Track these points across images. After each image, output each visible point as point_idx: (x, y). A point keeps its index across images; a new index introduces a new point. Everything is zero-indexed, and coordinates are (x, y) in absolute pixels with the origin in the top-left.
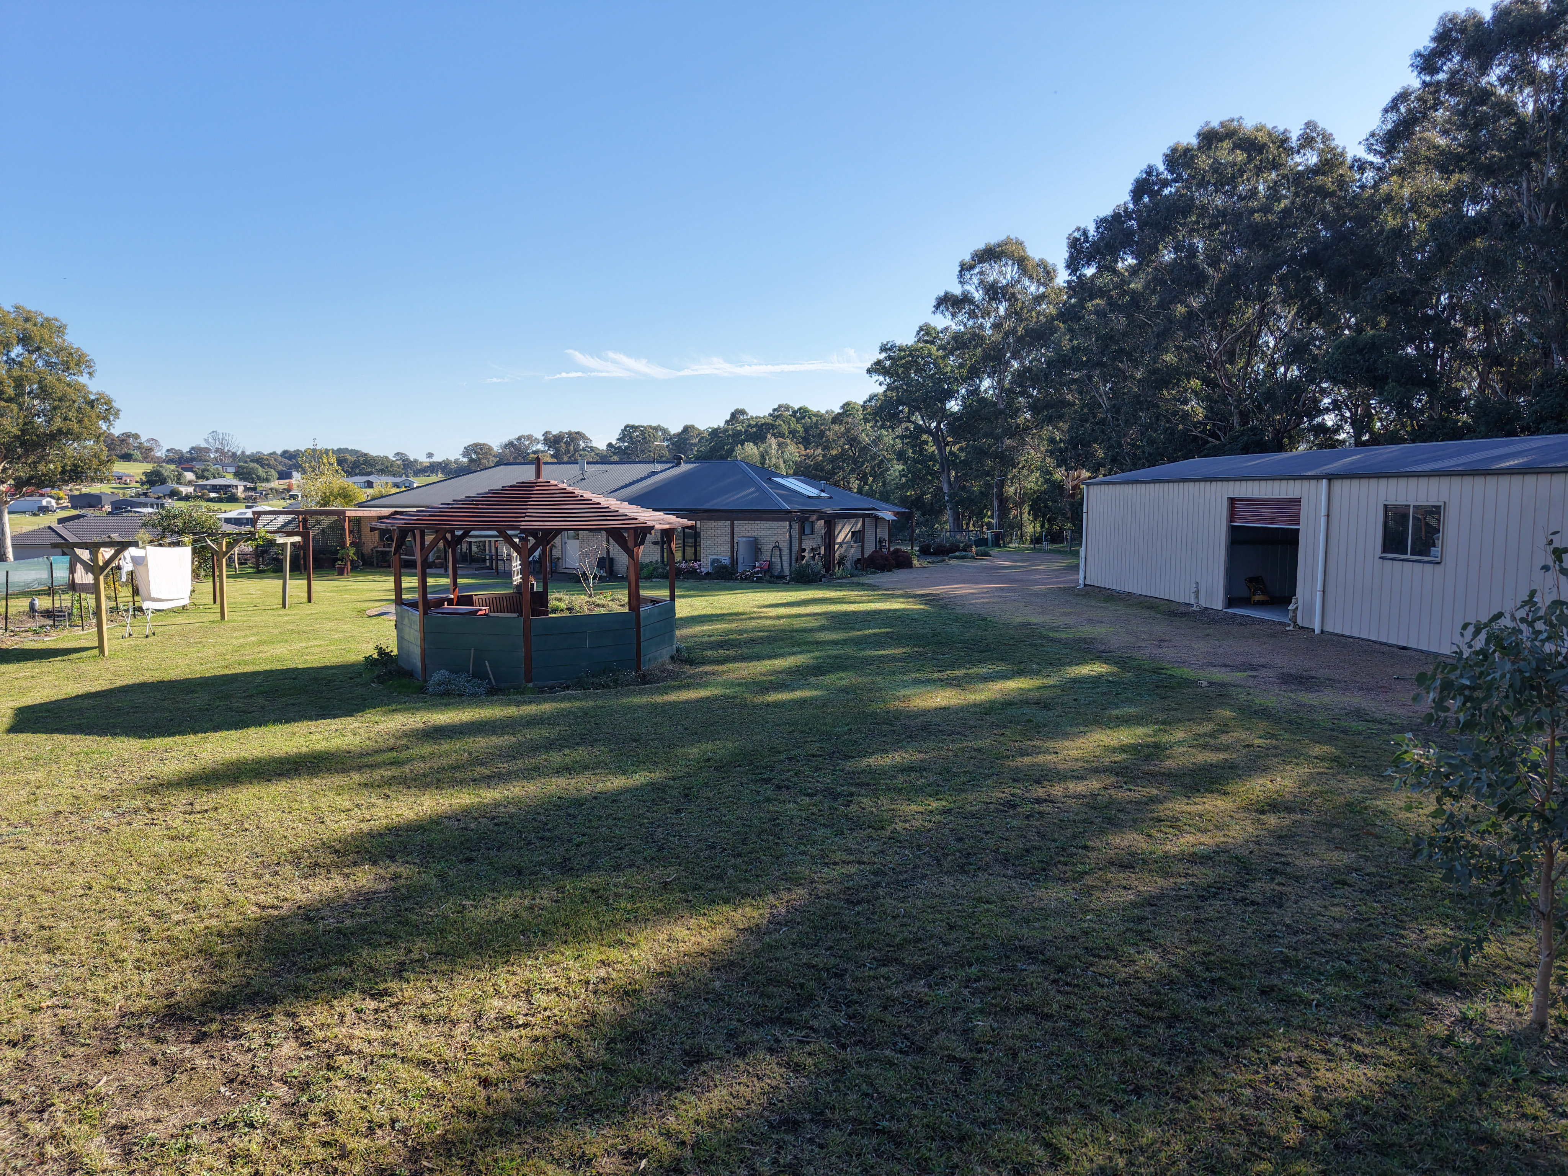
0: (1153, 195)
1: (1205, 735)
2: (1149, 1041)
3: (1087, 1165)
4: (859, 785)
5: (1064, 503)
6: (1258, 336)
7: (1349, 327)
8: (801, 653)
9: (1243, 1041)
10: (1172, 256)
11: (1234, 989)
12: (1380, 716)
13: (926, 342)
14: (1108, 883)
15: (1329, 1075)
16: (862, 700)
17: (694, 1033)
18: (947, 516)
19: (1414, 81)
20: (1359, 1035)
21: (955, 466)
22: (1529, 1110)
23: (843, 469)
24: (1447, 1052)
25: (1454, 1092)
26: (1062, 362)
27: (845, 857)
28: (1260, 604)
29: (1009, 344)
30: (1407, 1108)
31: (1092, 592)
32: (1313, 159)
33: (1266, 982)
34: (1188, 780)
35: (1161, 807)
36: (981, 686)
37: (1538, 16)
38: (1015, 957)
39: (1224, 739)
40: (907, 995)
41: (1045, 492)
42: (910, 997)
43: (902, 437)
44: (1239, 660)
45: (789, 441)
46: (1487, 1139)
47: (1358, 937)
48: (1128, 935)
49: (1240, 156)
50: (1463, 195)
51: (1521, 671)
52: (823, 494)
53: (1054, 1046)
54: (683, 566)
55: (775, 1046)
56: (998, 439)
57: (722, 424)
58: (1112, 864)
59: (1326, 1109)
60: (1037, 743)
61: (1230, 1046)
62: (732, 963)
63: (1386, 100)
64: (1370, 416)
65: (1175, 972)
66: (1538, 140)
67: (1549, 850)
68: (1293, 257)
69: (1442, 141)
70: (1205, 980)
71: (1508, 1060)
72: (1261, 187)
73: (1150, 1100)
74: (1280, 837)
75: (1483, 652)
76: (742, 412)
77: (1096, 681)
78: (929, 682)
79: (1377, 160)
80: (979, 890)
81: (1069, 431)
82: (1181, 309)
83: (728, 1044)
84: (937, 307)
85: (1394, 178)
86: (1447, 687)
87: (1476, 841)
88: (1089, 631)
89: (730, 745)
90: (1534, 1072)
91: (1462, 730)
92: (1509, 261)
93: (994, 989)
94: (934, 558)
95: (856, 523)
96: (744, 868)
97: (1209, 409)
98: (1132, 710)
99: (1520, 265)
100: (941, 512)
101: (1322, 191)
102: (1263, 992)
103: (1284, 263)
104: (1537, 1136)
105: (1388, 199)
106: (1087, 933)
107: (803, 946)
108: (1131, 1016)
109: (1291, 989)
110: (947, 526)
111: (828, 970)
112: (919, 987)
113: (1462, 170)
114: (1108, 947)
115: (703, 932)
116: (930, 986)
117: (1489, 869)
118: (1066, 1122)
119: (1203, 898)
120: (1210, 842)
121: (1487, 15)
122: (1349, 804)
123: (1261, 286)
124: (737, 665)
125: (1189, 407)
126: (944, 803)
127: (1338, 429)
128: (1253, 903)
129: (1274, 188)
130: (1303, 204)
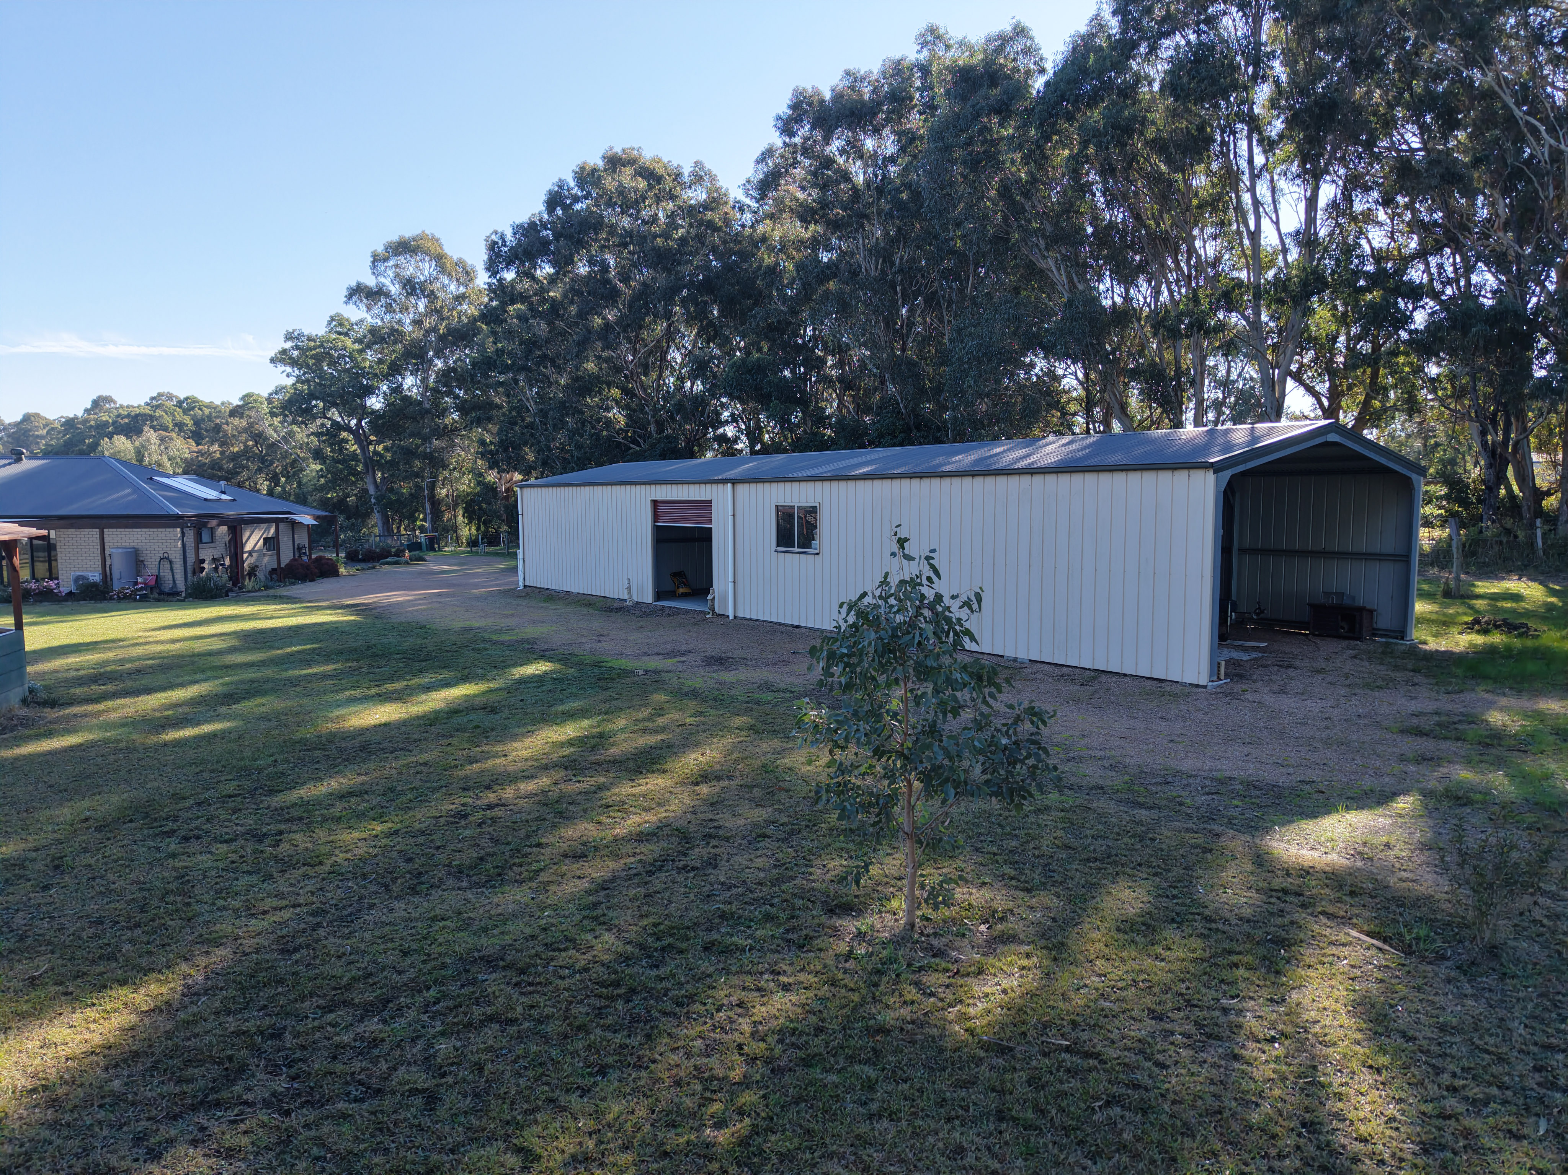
0: (566, 208)
1: (644, 719)
2: (610, 1020)
3: (558, 1157)
4: (290, 820)
5: (498, 506)
6: (667, 352)
7: (740, 350)
8: (206, 680)
9: (691, 998)
10: (587, 269)
11: (681, 952)
12: (782, 686)
13: (340, 333)
14: (563, 876)
15: (763, 1009)
16: (286, 726)
17: (86, 1151)
18: (375, 519)
19: (777, 140)
20: (785, 968)
21: (381, 467)
22: (908, 997)
23: (248, 468)
24: (849, 965)
25: (856, 997)
26: (486, 364)
27: (276, 903)
28: (684, 596)
29: (430, 342)
30: (823, 1020)
31: (532, 593)
32: (703, 196)
33: (707, 939)
34: (631, 764)
35: (608, 794)
36: (424, 697)
37: (863, 103)
38: (474, 969)
39: (661, 721)
40: (358, 1037)
41: (478, 495)
42: (362, 1039)
43: (318, 435)
44: (669, 647)
45: (174, 435)
46: (883, 1030)
47: (777, 882)
48: (585, 922)
49: (642, 184)
50: (819, 243)
51: (881, 639)
52: (224, 497)
53: (519, 1050)
54: (33, 586)
55: (200, 1135)
56: (426, 439)
57: (80, 414)
58: (566, 856)
59: (763, 1040)
60: (485, 748)
61: (680, 1005)
62: (136, 1054)
63: (757, 154)
64: (760, 429)
65: (629, 948)
66: (869, 205)
67: (909, 781)
68: (691, 281)
69: (801, 195)
70: (656, 950)
71: (892, 960)
72: (661, 215)
73: (614, 1075)
74: (712, 804)
75: (854, 625)
76: (109, 399)
77: (540, 680)
78: (366, 699)
79: (753, 204)
80: (433, 909)
81: (498, 434)
82: (598, 321)
83: (135, 1150)
84: (350, 297)
85: (767, 222)
86: (832, 656)
87: (858, 782)
88: (531, 631)
89: (115, 799)
90: (909, 965)
91: (844, 692)
92: (853, 302)
93: (456, 1007)
94: (363, 565)
95: (268, 529)
96: (145, 939)
97: (629, 417)
98: (576, 704)
99: (861, 307)
100: (367, 515)
101: (710, 224)
102: (706, 949)
103: (685, 287)
104: (915, 1017)
105: (764, 239)
106: (545, 929)
107: (229, 1013)
108: (592, 1001)
109: (728, 940)
110: (376, 531)
111: (262, 1033)
112: (373, 1026)
113: (816, 222)
114: (567, 939)
115: (92, 1026)
116: (385, 1022)
117: (871, 805)
118: (536, 1122)
119: (650, 873)
120: (653, 819)
121: (828, 95)
122: (764, 766)
123: (666, 305)
124: (119, 702)
125: (610, 415)
126: (390, 825)
127: (736, 439)
128: (693, 869)
129: (671, 216)
130: (697, 235)
